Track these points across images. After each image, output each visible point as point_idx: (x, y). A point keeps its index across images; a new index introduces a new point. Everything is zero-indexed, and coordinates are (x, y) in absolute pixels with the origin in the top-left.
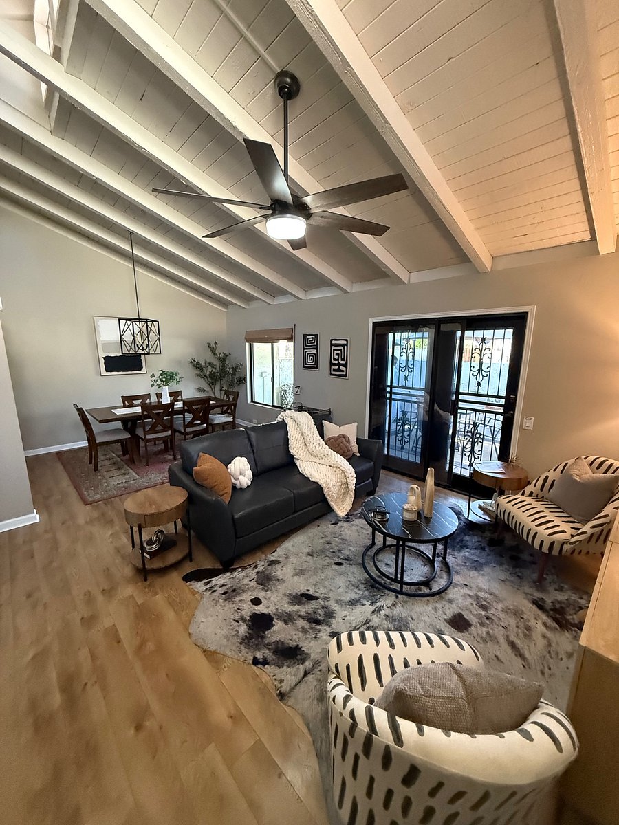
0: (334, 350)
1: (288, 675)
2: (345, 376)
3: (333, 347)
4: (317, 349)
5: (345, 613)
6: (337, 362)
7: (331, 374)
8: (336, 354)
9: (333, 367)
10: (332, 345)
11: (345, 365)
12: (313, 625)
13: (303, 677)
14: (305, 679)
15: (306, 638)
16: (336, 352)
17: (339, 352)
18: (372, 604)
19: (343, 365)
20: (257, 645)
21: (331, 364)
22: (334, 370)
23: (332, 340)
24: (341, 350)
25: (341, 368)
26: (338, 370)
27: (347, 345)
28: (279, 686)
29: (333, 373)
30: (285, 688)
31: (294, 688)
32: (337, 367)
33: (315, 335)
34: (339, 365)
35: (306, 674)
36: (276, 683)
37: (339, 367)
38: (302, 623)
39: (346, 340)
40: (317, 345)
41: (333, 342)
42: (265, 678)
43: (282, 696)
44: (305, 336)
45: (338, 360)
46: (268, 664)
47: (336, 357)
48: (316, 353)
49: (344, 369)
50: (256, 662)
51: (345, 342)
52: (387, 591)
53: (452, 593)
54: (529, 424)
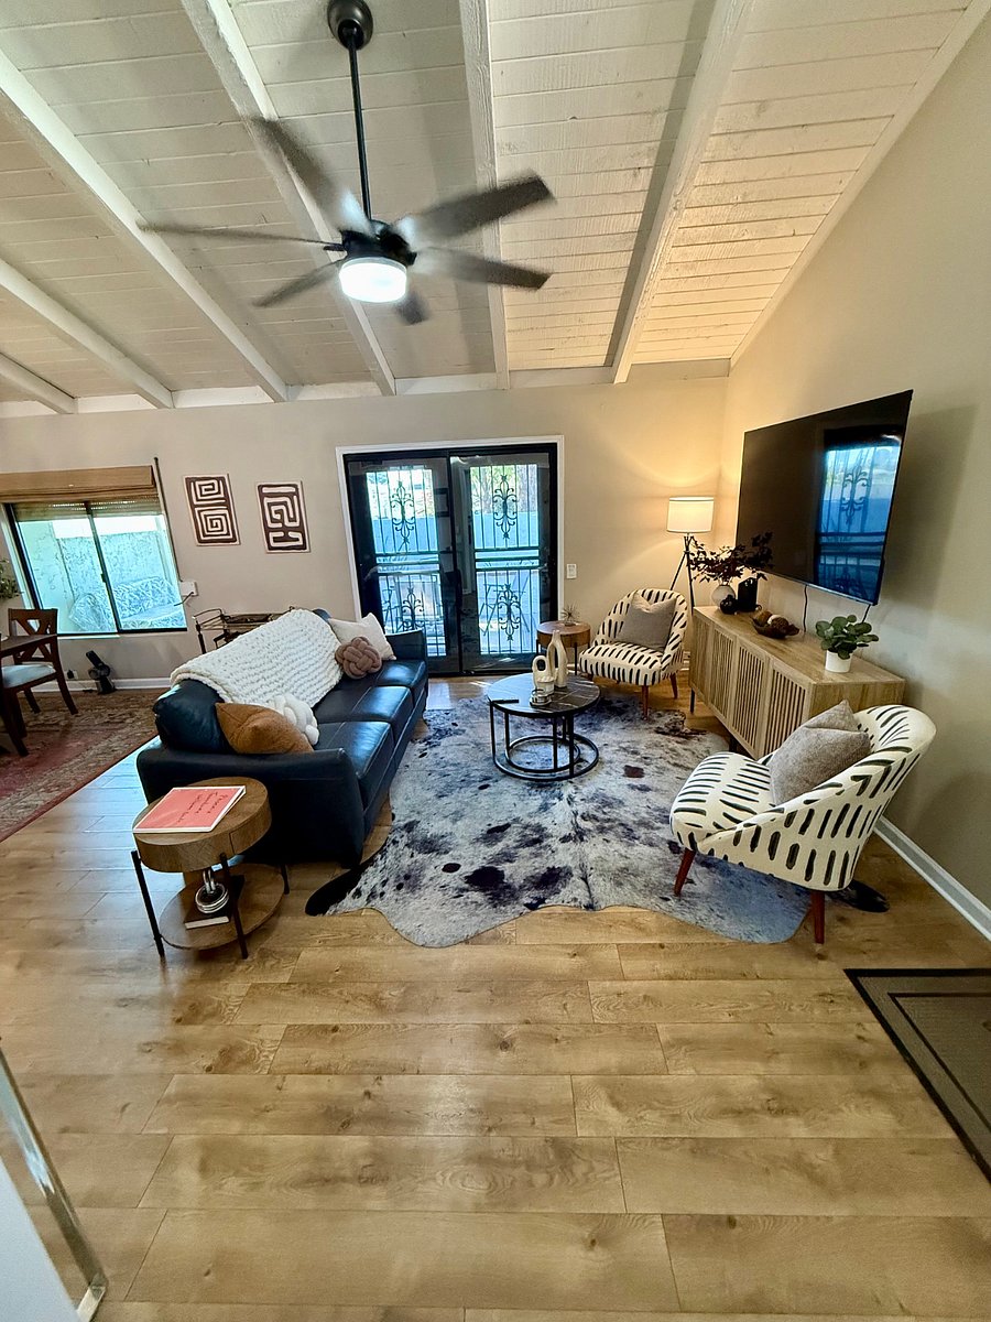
0: (270, 505)
1: (573, 891)
2: (303, 547)
3: (267, 500)
4: (227, 504)
5: (549, 820)
6: (280, 525)
7: (271, 548)
8: (276, 512)
9: (272, 535)
10: (262, 496)
11: (300, 529)
12: (538, 845)
13: (587, 883)
14: (589, 882)
15: (547, 858)
16: (274, 508)
17: (283, 507)
18: (560, 799)
19: (294, 529)
20: (512, 895)
21: (268, 530)
22: (276, 540)
23: (260, 487)
24: (285, 504)
25: (291, 534)
26: (286, 539)
27: (297, 494)
28: (577, 904)
29: (273, 544)
30: (585, 901)
31: (591, 895)
32: (281, 534)
33: (218, 479)
34: (285, 529)
35: (585, 880)
36: (573, 904)
37: (286, 534)
38: (525, 851)
39: (295, 486)
40: (226, 497)
41: (265, 490)
42: (559, 910)
43: (590, 907)
44: (189, 481)
45: (282, 521)
46: (544, 899)
47: (278, 517)
48: (226, 512)
49: (299, 535)
50: (532, 907)
51: (293, 490)
52: (558, 783)
53: (605, 755)
54: (572, 574)
